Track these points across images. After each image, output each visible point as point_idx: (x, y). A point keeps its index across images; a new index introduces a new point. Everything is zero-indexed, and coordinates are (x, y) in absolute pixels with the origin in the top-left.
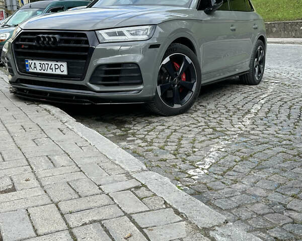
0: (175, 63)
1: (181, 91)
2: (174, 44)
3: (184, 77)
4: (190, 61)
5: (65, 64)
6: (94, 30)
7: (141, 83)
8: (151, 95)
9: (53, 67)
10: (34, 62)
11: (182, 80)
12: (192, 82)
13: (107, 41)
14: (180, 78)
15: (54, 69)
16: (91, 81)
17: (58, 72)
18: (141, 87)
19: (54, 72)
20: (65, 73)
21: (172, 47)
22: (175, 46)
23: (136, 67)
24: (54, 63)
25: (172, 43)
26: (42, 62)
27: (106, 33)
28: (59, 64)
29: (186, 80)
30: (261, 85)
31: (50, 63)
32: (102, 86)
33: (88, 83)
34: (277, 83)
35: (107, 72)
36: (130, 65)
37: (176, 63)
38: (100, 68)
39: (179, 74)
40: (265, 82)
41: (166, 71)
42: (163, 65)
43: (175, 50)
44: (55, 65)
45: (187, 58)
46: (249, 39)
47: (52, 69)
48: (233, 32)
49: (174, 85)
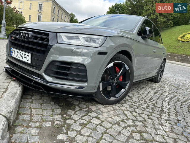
0: (116, 67)
1: (117, 87)
2: (118, 54)
3: (121, 78)
4: (127, 68)
5: (30, 55)
6: (57, 32)
7: (86, 81)
8: (93, 91)
9: (23, 55)
10: (14, 50)
11: (120, 80)
12: (126, 83)
13: (65, 43)
14: (118, 79)
15: (23, 57)
16: (45, 72)
17: (25, 60)
18: (85, 84)
19: (23, 60)
20: (29, 62)
21: (117, 56)
22: (119, 56)
23: (83, 68)
24: (24, 53)
25: (117, 53)
26: (18, 51)
27: (66, 36)
28: (27, 54)
29: (122, 81)
30: (160, 83)
31: (22, 52)
32: (54, 78)
33: (43, 74)
34: (169, 84)
35: (59, 68)
36: (79, 65)
37: (118, 67)
38: (53, 63)
39: (118, 76)
40: (162, 82)
41: (109, 72)
42: (107, 68)
43: (118, 58)
44: (25, 54)
45: (126, 65)
46: (160, 59)
47: (22, 57)
48: (154, 53)
49: (113, 83)
